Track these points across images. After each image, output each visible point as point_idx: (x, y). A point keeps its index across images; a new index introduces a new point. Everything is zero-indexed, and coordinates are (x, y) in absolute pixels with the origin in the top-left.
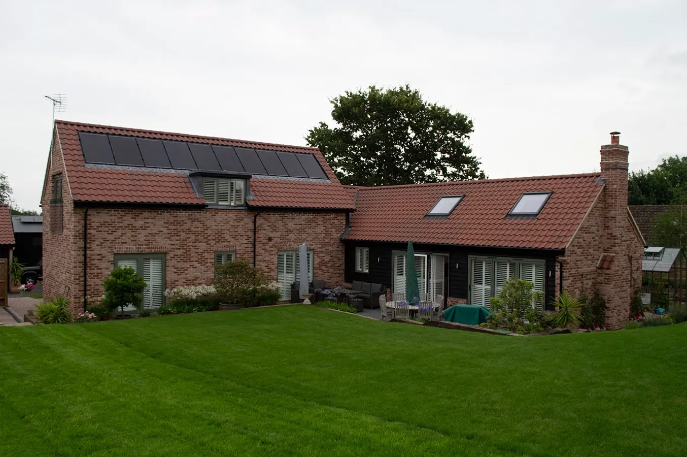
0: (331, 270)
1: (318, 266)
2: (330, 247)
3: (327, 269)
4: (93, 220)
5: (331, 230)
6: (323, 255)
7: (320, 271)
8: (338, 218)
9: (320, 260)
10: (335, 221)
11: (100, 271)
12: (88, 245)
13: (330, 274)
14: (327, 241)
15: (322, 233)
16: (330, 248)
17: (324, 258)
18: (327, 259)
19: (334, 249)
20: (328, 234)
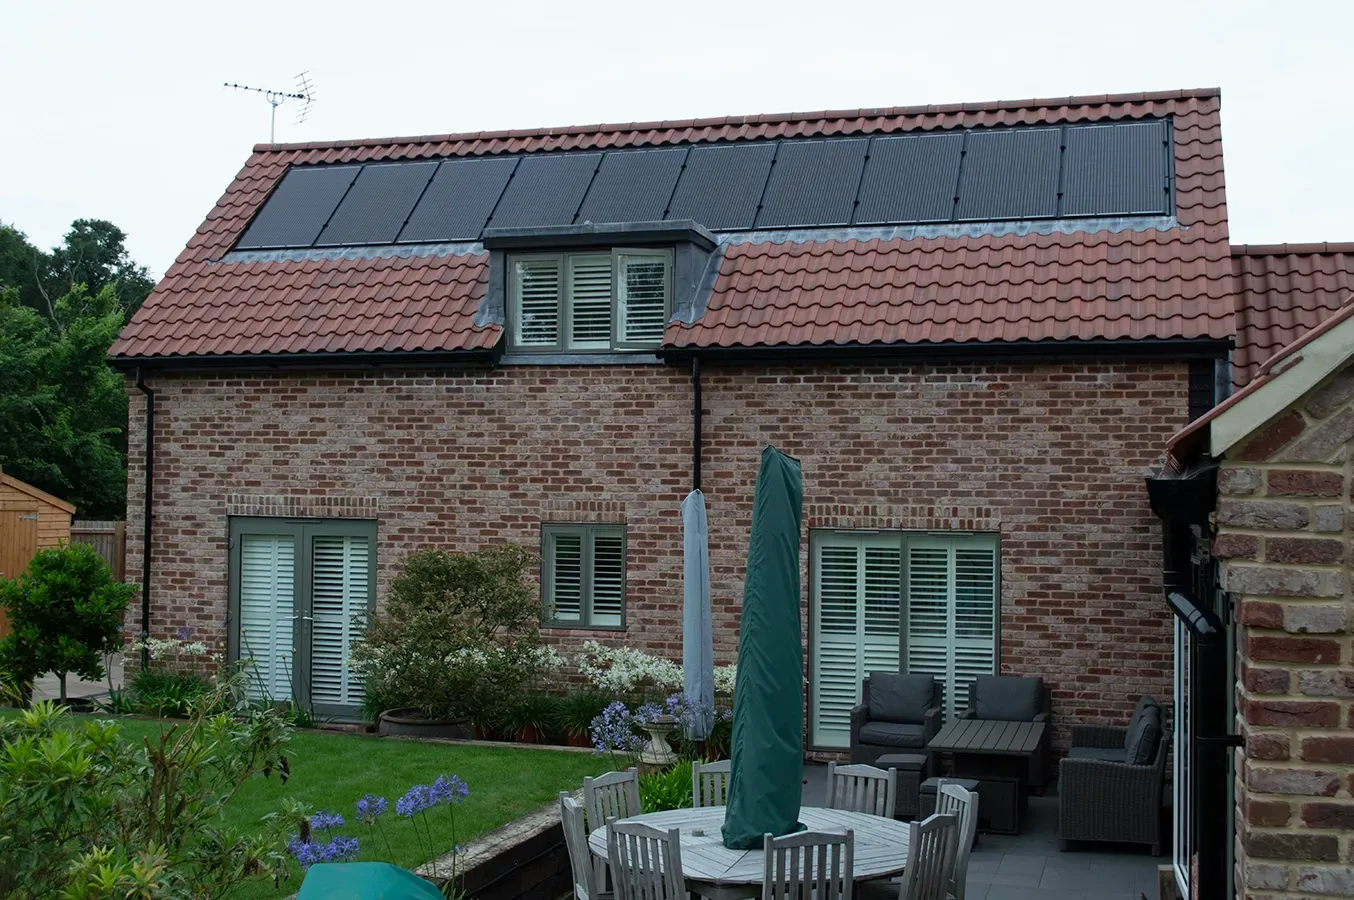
0: (1098, 637)
1: (1022, 610)
2: (1095, 527)
3: (1077, 629)
4: (175, 412)
5: (1101, 445)
6: (1053, 561)
7: (1037, 634)
8: (1141, 386)
9: (1034, 586)
10: (1121, 402)
11: (187, 567)
12: (159, 489)
13: (1093, 654)
14: (1071, 495)
15: (1042, 462)
16: (1094, 533)
17: (1055, 578)
18: (1075, 580)
19: (1119, 537)
20: (1075, 460)
